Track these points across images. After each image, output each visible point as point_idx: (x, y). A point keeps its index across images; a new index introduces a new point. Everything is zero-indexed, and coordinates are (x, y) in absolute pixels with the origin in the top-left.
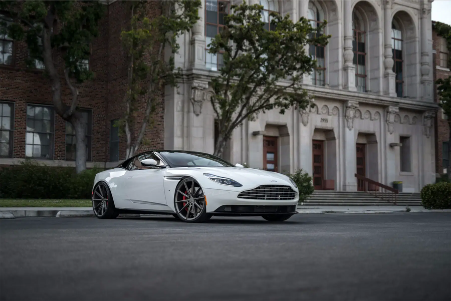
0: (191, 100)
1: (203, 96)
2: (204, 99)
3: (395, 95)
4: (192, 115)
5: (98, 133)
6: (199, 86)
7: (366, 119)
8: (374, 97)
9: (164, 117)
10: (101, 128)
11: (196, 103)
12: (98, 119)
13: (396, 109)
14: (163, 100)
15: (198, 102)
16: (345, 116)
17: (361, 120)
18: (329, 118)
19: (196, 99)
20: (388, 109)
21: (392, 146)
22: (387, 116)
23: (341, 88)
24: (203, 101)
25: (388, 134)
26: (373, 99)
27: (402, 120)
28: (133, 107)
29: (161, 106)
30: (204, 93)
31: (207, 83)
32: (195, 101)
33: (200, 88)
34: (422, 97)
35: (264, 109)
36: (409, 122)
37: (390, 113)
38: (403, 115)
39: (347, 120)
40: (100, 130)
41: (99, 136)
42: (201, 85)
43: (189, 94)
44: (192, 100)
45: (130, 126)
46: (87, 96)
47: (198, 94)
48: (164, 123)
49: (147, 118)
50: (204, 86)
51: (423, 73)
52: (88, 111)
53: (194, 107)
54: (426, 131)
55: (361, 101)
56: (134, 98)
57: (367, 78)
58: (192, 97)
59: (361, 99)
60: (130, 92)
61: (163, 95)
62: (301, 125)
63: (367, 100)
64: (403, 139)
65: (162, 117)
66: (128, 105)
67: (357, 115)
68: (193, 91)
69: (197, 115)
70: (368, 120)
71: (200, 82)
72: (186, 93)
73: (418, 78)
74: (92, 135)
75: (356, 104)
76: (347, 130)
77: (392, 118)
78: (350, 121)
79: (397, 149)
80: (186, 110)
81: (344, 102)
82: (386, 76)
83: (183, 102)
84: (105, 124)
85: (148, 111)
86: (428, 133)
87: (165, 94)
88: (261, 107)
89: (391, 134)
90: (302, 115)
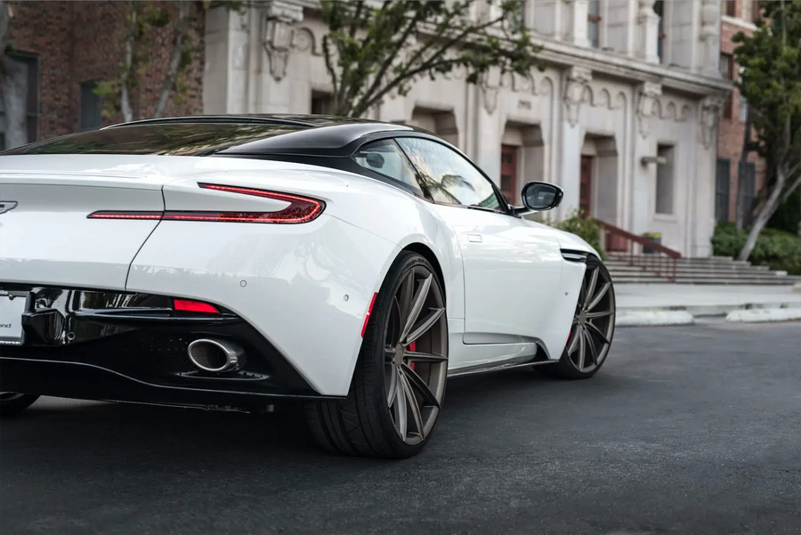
0: (264, 44)
1: (292, 38)
2: (292, 46)
3: (656, 60)
4: (267, 78)
5: (52, 109)
6: (283, 16)
7: (602, 105)
8: (621, 62)
9: (205, 80)
10: (59, 100)
11: (276, 53)
12: (53, 78)
13: (657, 88)
14: (202, 42)
15: (281, 49)
16: (565, 98)
17: (591, 108)
18: (534, 100)
19: (276, 44)
20: (643, 88)
21: (644, 162)
22: (639, 102)
23: (558, 38)
24: (290, 49)
25: (639, 138)
26: (618, 66)
27: (665, 112)
28: (140, 53)
29: (198, 55)
30: (293, 32)
31: (300, 9)
32: (273, 48)
33: (286, 20)
34: (700, 68)
35: (433, 70)
36: (675, 115)
37: (646, 95)
38: (666, 101)
39: (568, 107)
40: (57, 103)
41: (55, 117)
42: (287, 12)
43: (261, 30)
44: (268, 47)
45: (130, 97)
46: (26, 24)
47: (280, 34)
48: (205, 95)
49: (172, 80)
50: (294, 15)
51: (705, 20)
52: (30, 60)
53: (270, 60)
54: (704, 134)
55: (597, 69)
56: (141, 33)
57: (601, 23)
58: (268, 38)
59: (598, 64)
60: (133, 18)
61: (201, 32)
62: (483, 112)
63: (608, 66)
64: (663, 149)
65: (199, 81)
66: (129, 48)
67: (587, 96)
68: (270, 24)
69: (278, 79)
70: (604, 110)
71: (285, 5)
72: (254, 29)
73: (695, 30)
74: (39, 115)
75: (586, 74)
76: (567, 126)
77: (647, 106)
78: (573, 108)
79: (653, 167)
80: (253, 66)
81: (562, 69)
82: (641, 20)
83: (247, 49)
84: (67, 91)
85: (175, 64)
86: (708, 139)
87: (207, 29)
88: (426, 66)
89: (644, 137)
90: (484, 91)
